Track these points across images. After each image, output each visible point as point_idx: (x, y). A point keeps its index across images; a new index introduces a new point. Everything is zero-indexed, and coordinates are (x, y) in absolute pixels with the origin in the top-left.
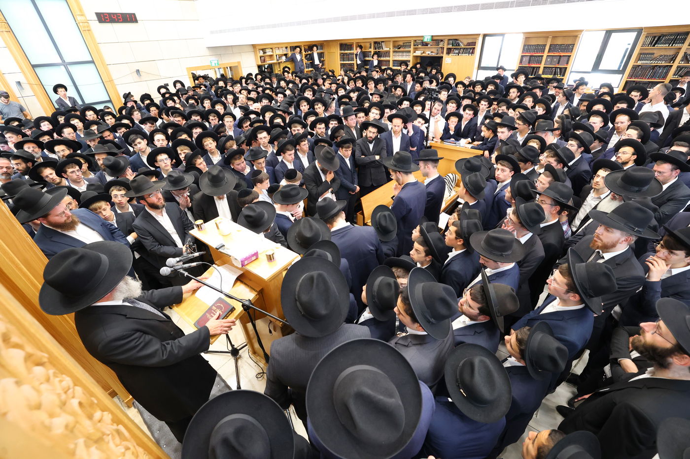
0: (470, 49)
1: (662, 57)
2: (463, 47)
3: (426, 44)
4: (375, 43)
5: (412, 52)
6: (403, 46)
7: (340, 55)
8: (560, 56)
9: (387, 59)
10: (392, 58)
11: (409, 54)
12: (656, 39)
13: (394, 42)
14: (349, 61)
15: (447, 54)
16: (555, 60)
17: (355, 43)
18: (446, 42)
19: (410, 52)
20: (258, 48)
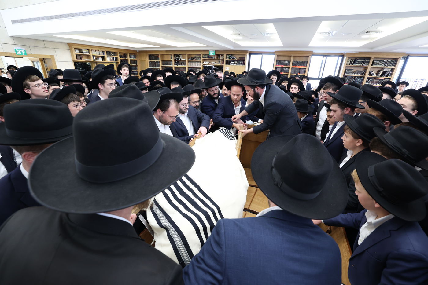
0: (242, 61)
1: (358, 72)
2: (236, 60)
3: (212, 58)
4: (175, 55)
5: (201, 62)
6: (195, 58)
7: (149, 63)
8: (300, 68)
9: (184, 66)
10: (187, 66)
11: (200, 63)
12: (353, 61)
13: (189, 55)
14: (156, 67)
15: (226, 64)
16: (297, 70)
17: (160, 54)
18: (225, 56)
19: (200, 62)
20: (74, 47)
